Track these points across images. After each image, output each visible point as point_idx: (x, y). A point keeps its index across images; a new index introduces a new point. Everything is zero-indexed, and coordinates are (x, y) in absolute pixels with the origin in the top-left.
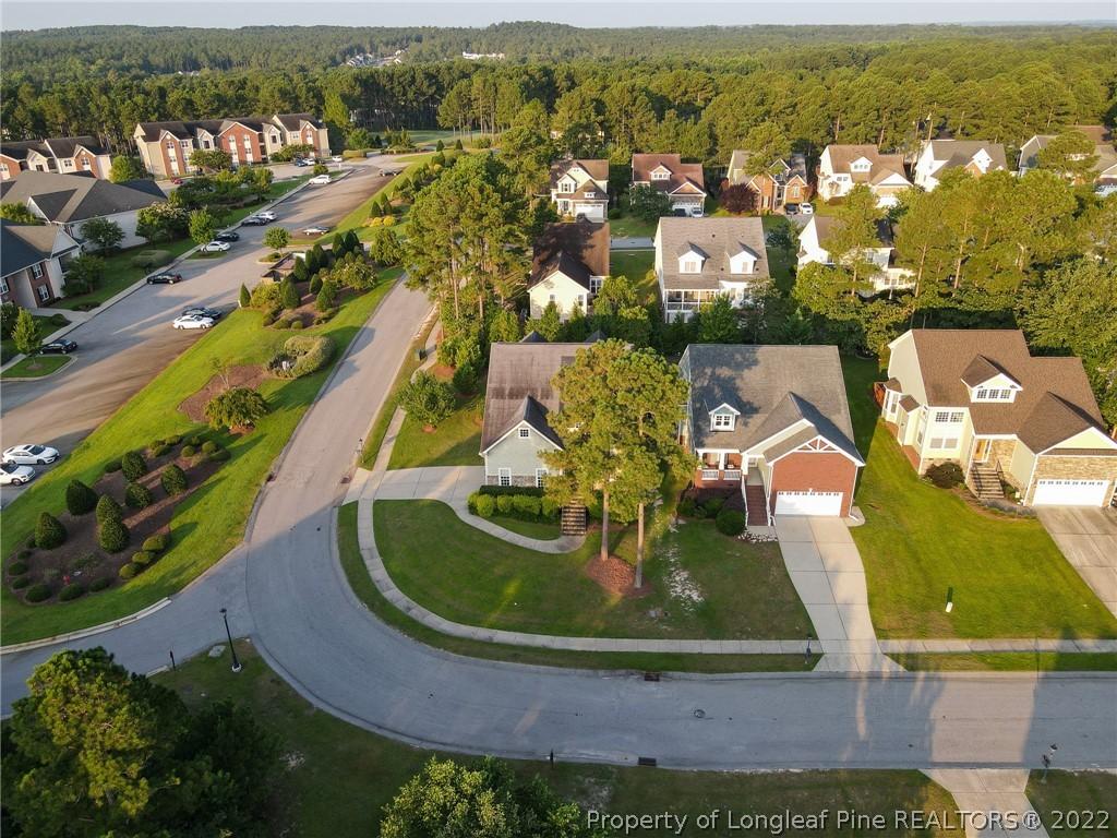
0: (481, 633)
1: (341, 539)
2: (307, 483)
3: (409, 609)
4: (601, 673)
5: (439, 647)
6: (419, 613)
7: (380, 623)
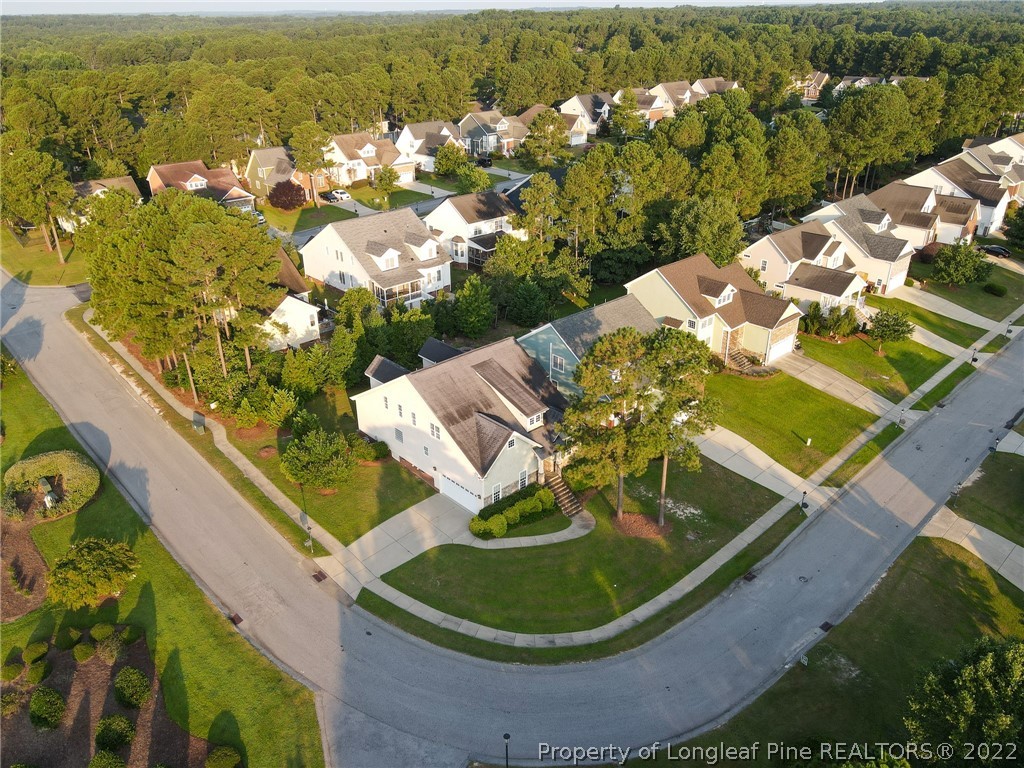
0: (624, 622)
1: (405, 628)
2: (283, 601)
3: (552, 642)
4: (725, 594)
5: (618, 652)
6: (561, 640)
7: (553, 668)
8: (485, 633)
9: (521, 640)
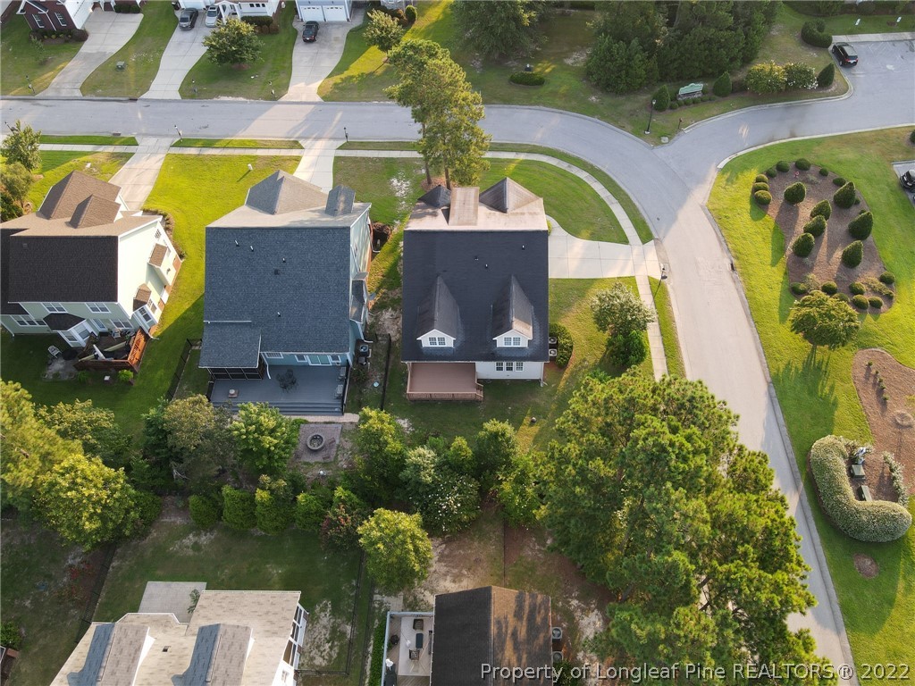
0: (522, 157)
1: (637, 210)
8: (598, 188)
9: (583, 175)
